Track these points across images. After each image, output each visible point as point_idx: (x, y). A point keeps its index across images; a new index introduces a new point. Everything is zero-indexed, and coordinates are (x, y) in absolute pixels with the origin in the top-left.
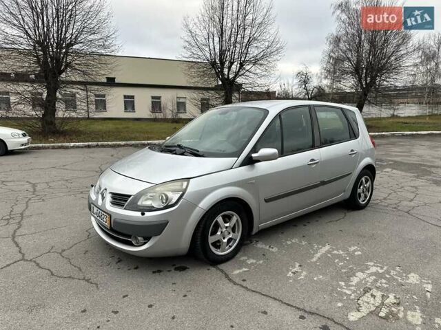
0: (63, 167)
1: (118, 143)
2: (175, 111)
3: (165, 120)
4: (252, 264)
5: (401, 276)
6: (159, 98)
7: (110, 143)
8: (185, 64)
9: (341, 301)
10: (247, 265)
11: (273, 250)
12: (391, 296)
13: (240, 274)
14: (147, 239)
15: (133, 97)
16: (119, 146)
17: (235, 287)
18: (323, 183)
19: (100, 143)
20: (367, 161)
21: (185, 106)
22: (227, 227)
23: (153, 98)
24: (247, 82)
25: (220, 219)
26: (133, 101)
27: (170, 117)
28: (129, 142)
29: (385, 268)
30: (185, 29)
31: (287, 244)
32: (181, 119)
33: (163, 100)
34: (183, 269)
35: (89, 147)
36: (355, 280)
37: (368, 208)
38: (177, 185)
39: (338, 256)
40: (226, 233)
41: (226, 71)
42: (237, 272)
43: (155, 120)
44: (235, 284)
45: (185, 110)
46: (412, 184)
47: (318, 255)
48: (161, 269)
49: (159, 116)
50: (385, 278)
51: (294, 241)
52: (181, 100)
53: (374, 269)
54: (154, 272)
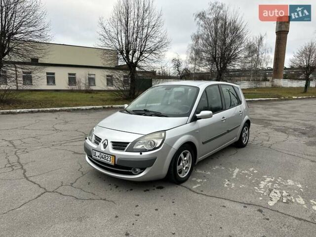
0: (23, 128)
1: (55, 109)
2: (87, 84)
3: (80, 91)
4: (200, 182)
5: (284, 182)
6: (74, 74)
7: (48, 109)
8: (101, 51)
9: (260, 196)
10: (198, 183)
11: (208, 173)
12: (284, 192)
13: (197, 188)
14: (143, 169)
15: (53, 74)
16: (56, 111)
17: (199, 195)
18: (228, 131)
19: (40, 109)
20: (246, 118)
21: (94, 80)
22: (185, 160)
23: (69, 74)
24: (146, 65)
25: (182, 155)
26: (54, 77)
27: (83, 88)
28: (63, 108)
29: (274, 178)
30: (101, 26)
31: (214, 170)
32: (92, 90)
33: (77, 76)
34: (161, 188)
35: (32, 112)
36: (262, 186)
37: (247, 146)
38: (158, 135)
39: (246, 174)
40: (185, 164)
41: (130, 57)
42: (195, 187)
43: (72, 91)
44: (198, 193)
45: (94, 84)
46: (264, 131)
47: (235, 174)
48: (148, 189)
49: (75, 88)
50: (277, 183)
51: (217, 167)
52: (92, 76)
53: (268, 179)
54: (145, 191)
